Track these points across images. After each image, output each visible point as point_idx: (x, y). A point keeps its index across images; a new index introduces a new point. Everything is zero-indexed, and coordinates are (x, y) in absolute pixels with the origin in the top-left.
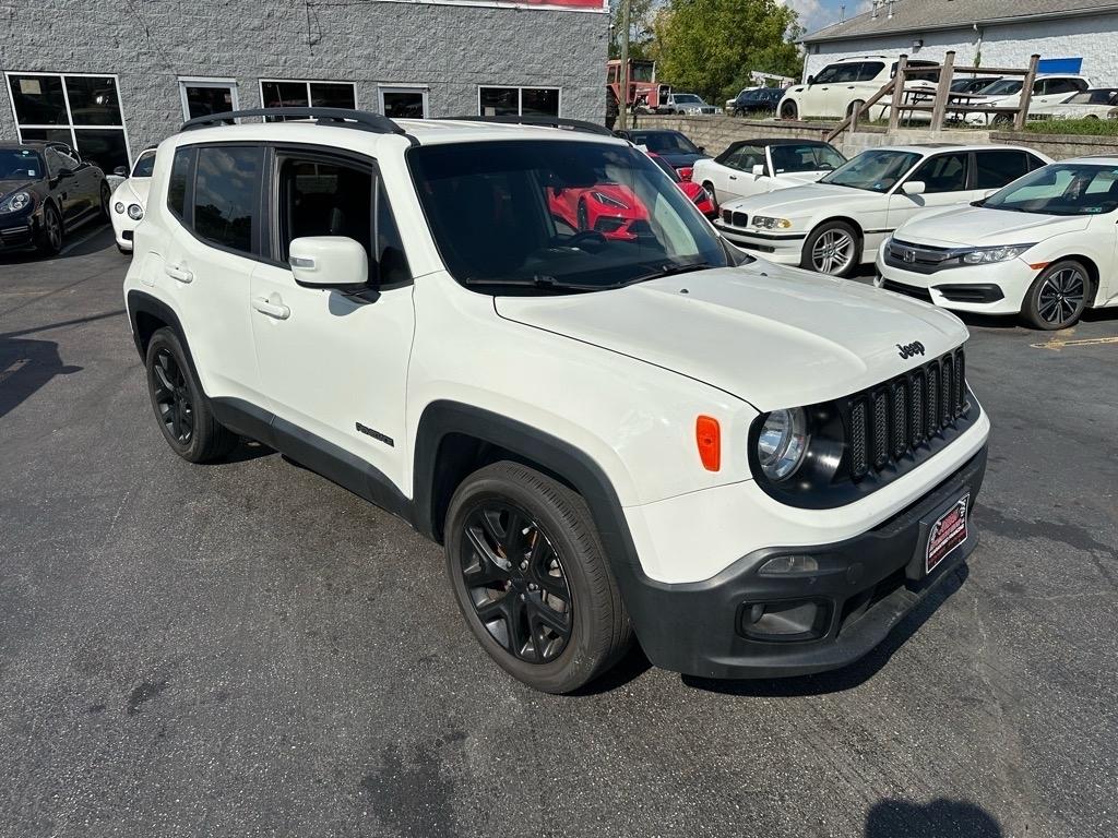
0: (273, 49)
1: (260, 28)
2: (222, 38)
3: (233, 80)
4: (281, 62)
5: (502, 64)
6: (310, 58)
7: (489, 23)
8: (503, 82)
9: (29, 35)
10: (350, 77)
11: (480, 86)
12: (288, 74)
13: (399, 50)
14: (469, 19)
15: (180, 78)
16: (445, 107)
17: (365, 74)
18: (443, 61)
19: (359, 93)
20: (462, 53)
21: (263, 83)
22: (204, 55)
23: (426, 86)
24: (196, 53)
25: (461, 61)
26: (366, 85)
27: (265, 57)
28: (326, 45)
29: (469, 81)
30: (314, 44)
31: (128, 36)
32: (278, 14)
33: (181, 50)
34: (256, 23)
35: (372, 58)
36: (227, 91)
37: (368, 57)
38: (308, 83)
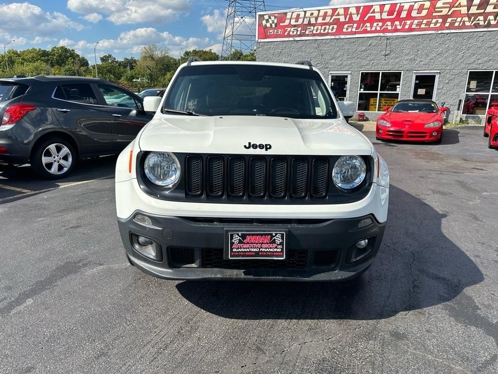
0: (369, 58)
1: (364, 51)
2: (349, 55)
3: (350, 72)
4: (371, 64)
5: (486, 59)
6: (384, 62)
7: (481, 39)
8: (485, 68)
9: (284, 59)
10: (401, 69)
11: (469, 71)
12: (373, 68)
13: (427, 55)
14: (469, 38)
15: (330, 72)
16: (447, 81)
17: (408, 67)
18: (450, 59)
19: (403, 76)
20: (462, 55)
21: (362, 73)
22: (341, 63)
23: (438, 71)
24: (338, 62)
25: (460, 59)
26: (408, 72)
27: (364, 62)
28: (393, 55)
29: (463, 68)
30: (387, 55)
31: (315, 57)
32: (374, 44)
33: (333, 61)
34: (364, 48)
35: (414, 60)
36: (347, 76)
37: (411, 60)
38: (381, 72)
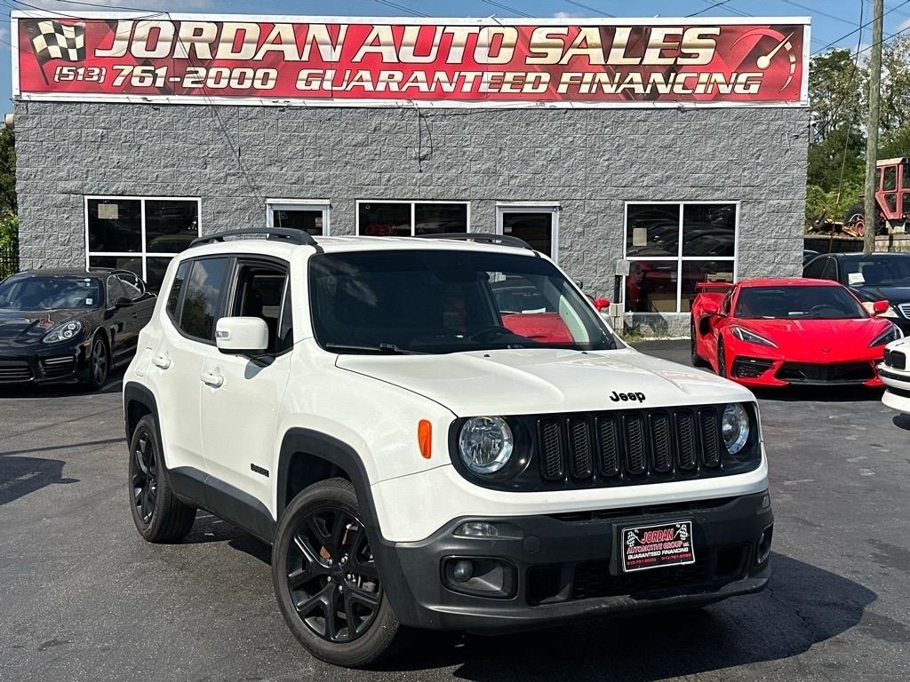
0: (376, 166)
1: (363, 144)
2: (320, 155)
3: (327, 202)
4: (384, 180)
5: (659, 174)
6: (418, 175)
7: (643, 127)
8: (660, 196)
9: (116, 157)
10: (463, 196)
11: (627, 203)
12: (390, 193)
13: (526, 163)
14: (617, 123)
15: (269, 201)
16: (580, 229)
17: (481, 192)
18: (581, 174)
19: (472, 214)
20: (607, 163)
21: (360, 204)
22: (297, 174)
23: (557, 204)
24: (289, 172)
25: (604, 174)
26: (482, 204)
27: (367, 176)
28: (438, 159)
29: (612, 197)
30: (424, 158)
31: (219, 157)
32: (387, 128)
33: (274, 169)
34: (360, 137)
35: (492, 174)
36: (319, 214)
37: (487, 172)
38: (413, 203)
